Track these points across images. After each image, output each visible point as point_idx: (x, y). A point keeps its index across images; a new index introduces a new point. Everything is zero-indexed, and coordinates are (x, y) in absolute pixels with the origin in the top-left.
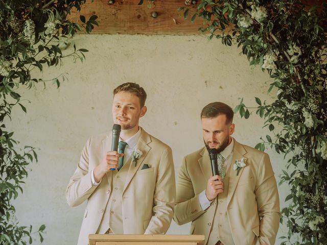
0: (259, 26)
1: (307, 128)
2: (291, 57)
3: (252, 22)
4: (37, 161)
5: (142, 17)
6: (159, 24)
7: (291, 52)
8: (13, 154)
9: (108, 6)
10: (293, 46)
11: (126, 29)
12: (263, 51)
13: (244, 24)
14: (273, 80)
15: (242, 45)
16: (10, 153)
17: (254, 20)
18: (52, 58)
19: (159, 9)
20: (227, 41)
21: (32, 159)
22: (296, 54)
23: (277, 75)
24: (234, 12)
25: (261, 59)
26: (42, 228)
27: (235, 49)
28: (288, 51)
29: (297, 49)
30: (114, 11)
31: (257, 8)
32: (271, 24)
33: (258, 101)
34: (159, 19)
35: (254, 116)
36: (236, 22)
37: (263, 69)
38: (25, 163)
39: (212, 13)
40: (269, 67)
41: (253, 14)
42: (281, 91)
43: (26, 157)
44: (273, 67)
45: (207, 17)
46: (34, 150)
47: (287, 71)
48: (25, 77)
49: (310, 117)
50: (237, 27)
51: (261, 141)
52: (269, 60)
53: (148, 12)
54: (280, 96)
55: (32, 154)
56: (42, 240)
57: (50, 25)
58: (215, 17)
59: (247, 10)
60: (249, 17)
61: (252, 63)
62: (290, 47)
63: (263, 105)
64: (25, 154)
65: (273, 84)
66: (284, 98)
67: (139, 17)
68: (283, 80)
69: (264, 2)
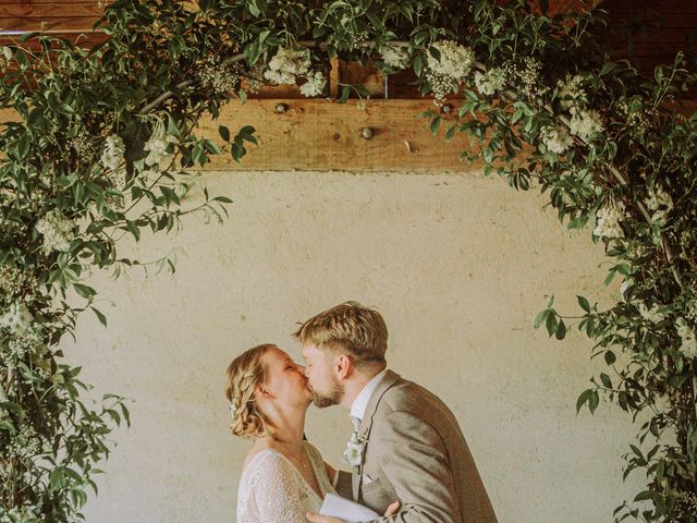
0: (586, 151)
1: (685, 360)
2: (651, 213)
3: (570, 141)
4: (129, 424)
5: (343, 137)
6: (376, 150)
7: (652, 203)
8: (79, 413)
9: (276, 116)
10: (656, 190)
11: (310, 160)
12: (594, 202)
13: (554, 145)
14: (615, 261)
15: (549, 190)
16: (73, 410)
17: (577, 137)
18: (161, 215)
19: (377, 122)
20: (519, 180)
21: (118, 422)
22: (663, 207)
23: (621, 251)
24: (535, 120)
25: (592, 217)
27: (536, 196)
28: (647, 201)
29: (665, 198)
30: (286, 126)
31: (583, 113)
32: (611, 144)
33: (583, 302)
34: (377, 141)
35: (576, 335)
36: (537, 142)
37: (594, 238)
38: (104, 430)
39: (490, 125)
40: (608, 233)
41: (574, 125)
42: (631, 282)
43: (107, 418)
44: (617, 232)
45: (479, 132)
46: (123, 402)
47: (646, 240)
48: (104, 253)
49: (693, 336)
50: (538, 153)
51: (592, 386)
52: (608, 219)
53: (354, 126)
54: (629, 293)
55: (119, 409)
57: (156, 146)
58: (492, 133)
59: (562, 118)
60: (564, 131)
61: (573, 225)
62: (650, 193)
63: (593, 312)
64: (105, 411)
65: (615, 269)
66: (638, 297)
67: (337, 137)
68: (636, 261)
69: (597, 102)
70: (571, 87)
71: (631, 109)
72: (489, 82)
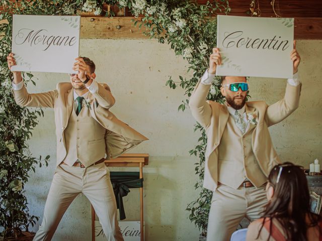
0: (181, 31)
1: (211, 95)
2: (201, 50)
3: (176, 28)
4: (43, 116)
5: (111, 29)
6: (121, 32)
7: (201, 47)
8: (27, 113)
9: (91, 22)
10: (202, 43)
11: (101, 35)
12: (184, 47)
13: (172, 30)
14: (191, 65)
15: (171, 43)
16: (25, 111)
17: (178, 27)
19: (121, 24)
20: (161, 40)
21: (40, 114)
22: (205, 48)
23: (193, 62)
24: (165, 22)
25: (183, 51)
26: (48, 157)
27: (167, 45)
28: (200, 46)
29: (206, 46)
30: (94, 25)
31: (180, 20)
32: (188, 29)
33: (181, 78)
34: (121, 30)
35: (178, 87)
36: (167, 29)
37: (184, 58)
38: (35, 117)
39: (153, 24)
40: (188, 56)
41: (177, 23)
42: (196, 71)
43: (37, 114)
44: (190, 56)
45: (149, 26)
46: (42, 109)
47: (199, 58)
49: (214, 88)
50: (168, 32)
51: (183, 103)
52: (188, 51)
53: (115, 25)
54: (195, 75)
55: (40, 111)
56: (47, 165)
58: (154, 26)
59: (174, 21)
60: (175, 25)
61: (177, 54)
62: (201, 44)
63: (184, 80)
64: (36, 112)
65: (190, 67)
66: (198, 76)
67: (109, 28)
68: (198, 65)
69: (184, 16)
70: (176, 12)
71: (194, 18)
72: (151, 10)
